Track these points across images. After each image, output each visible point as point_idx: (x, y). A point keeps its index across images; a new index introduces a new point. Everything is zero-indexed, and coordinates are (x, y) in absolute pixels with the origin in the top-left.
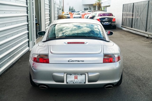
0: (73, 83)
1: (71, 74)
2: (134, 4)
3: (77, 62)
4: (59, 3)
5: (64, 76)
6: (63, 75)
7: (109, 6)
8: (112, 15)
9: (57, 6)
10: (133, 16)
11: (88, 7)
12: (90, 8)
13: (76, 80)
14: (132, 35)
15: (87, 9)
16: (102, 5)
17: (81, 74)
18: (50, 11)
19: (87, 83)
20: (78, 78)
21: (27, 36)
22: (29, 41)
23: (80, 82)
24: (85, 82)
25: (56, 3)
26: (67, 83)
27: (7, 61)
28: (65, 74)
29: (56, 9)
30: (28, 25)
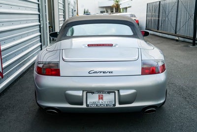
0: (97, 105)
1: (93, 93)
2: (160, 2)
3: (102, 74)
4: (73, 3)
5: (83, 96)
6: (81, 95)
7: (130, 7)
8: (135, 17)
9: (71, 7)
10: (159, 17)
11: (105, 10)
12: (106, 10)
13: (101, 101)
14: (159, 38)
15: (104, 12)
16: (121, 7)
17: (109, 93)
18: (64, 12)
19: (118, 105)
20: (104, 98)
21: (39, 39)
22: (41, 46)
23: (107, 105)
24: (114, 105)
25: (71, 4)
26: (87, 105)
27: (16, 69)
28: (85, 93)
29: (71, 10)
30: (40, 25)
